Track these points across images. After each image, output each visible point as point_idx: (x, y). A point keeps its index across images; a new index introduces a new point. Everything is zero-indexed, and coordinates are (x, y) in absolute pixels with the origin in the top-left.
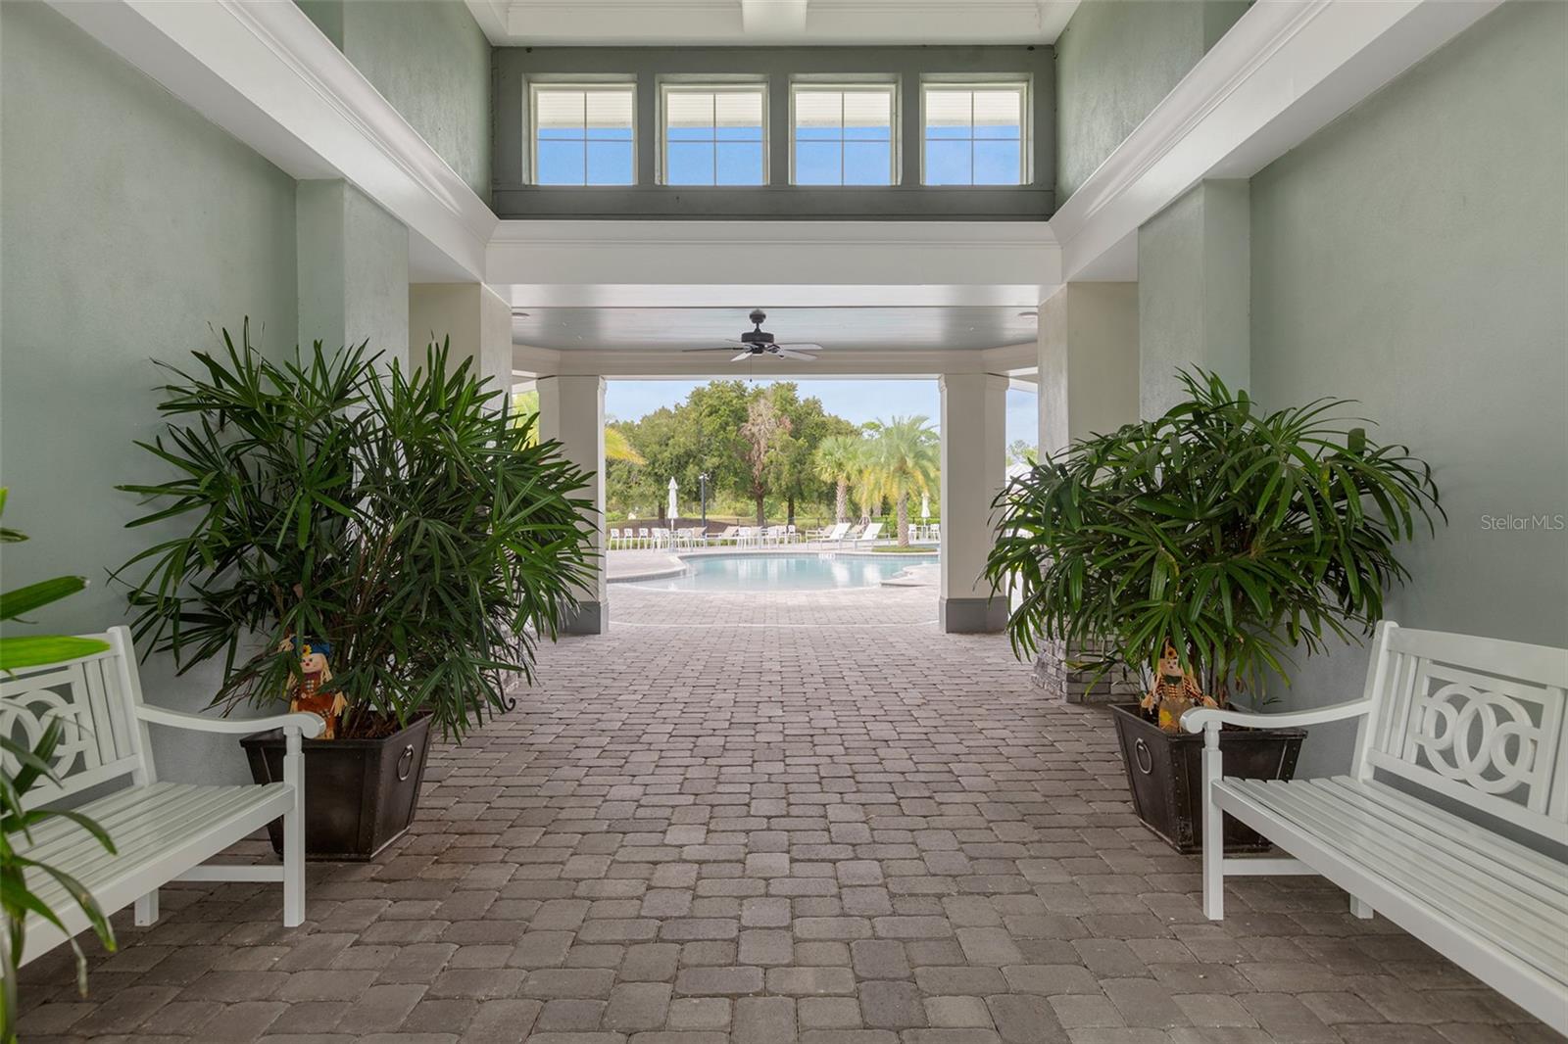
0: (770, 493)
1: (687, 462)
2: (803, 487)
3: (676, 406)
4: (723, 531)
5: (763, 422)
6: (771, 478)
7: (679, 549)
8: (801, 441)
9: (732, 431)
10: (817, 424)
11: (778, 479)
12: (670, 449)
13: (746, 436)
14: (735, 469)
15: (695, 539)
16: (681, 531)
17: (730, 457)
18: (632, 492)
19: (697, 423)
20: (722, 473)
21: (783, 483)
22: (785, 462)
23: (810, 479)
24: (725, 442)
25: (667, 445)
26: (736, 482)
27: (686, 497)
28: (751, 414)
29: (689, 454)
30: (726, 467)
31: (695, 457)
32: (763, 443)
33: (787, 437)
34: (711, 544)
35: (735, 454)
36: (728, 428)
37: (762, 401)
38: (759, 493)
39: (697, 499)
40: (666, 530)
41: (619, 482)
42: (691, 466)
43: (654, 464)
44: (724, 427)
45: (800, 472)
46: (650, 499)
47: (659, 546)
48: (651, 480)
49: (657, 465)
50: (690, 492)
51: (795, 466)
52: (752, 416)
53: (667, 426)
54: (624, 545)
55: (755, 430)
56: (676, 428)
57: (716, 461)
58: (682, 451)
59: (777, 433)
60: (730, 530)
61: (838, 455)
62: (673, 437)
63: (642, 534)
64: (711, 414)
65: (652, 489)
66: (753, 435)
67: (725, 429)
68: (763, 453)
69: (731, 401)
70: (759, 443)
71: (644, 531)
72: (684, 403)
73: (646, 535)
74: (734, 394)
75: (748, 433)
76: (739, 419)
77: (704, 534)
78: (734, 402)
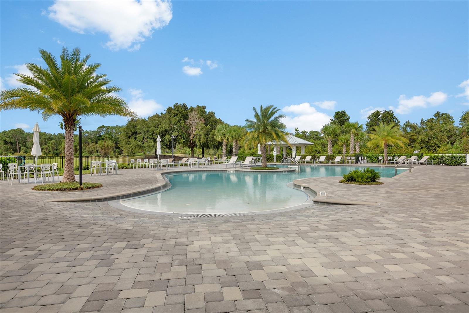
0: (196, 146)
1: (166, 134)
2: (208, 144)
3: (161, 114)
4: (181, 160)
5: (194, 119)
6: (197, 140)
7: (162, 168)
8: (208, 127)
9: (182, 123)
10: (213, 121)
11: (199, 141)
12: (159, 129)
13: (188, 124)
14: (184, 137)
15: (169, 164)
16: (162, 160)
17: (182, 132)
18: (144, 145)
19: (170, 119)
20: (179, 138)
21: (201, 142)
22: (202, 134)
23: (211, 141)
24: (180, 127)
25: (158, 127)
26: (184, 141)
27: (165, 147)
28: (190, 116)
29: (166, 131)
30: (180, 136)
31: (169, 132)
32: (194, 127)
33: (203, 125)
34: (176, 166)
35: (183, 131)
36: (181, 122)
37: (194, 112)
38: (192, 146)
39: (170, 147)
40: (156, 160)
41: (139, 141)
42: (167, 135)
43: (153, 134)
44: (179, 121)
45: (207, 138)
46: (152, 148)
47: (153, 167)
48: (152, 141)
49: (154, 135)
50: (167, 145)
51: (206, 136)
52: (190, 117)
53: (158, 120)
54: (137, 166)
55: (191, 122)
56: (161, 121)
57: (177, 134)
58: (164, 129)
59: (199, 123)
60: (184, 160)
61: (223, 131)
62: (160, 124)
63: (145, 162)
64: (174, 116)
65: (152, 144)
66: (190, 124)
67: (180, 122)
68: (194, 131)
69: (182, 112)
70: (193, 127)
71: (146, 160)
72: (164, 113)
73: (147, 162)
74: (183, 109)
75: (188, 123)
76: (185, 118)
77: (173, 161)
78: (183, 112)
